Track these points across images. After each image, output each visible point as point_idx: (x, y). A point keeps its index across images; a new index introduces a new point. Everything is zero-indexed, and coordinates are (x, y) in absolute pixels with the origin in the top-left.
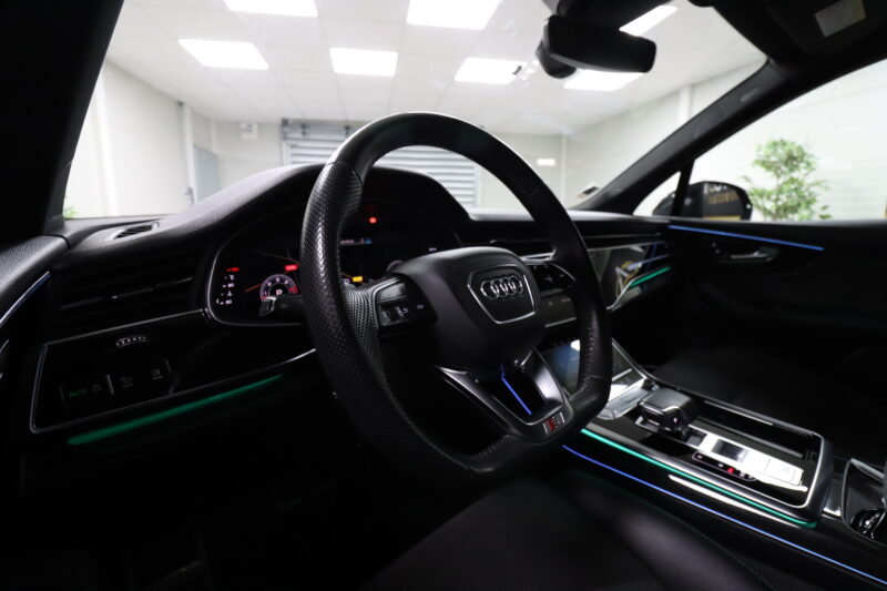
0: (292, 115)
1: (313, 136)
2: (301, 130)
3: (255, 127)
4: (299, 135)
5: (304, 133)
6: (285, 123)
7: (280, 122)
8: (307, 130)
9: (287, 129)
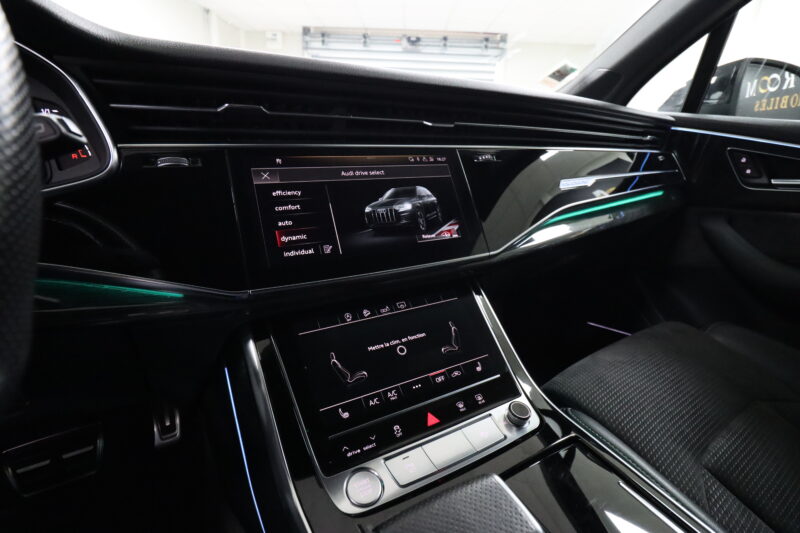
0: (311, 24)
1: (332, 46)
2: (321, 39)
3: (279, 37)
4: (318, 44)
5: (323, 42)
6: (306, 31)
7: (301, 31)
8: (326, 39)
9: (308, 38)
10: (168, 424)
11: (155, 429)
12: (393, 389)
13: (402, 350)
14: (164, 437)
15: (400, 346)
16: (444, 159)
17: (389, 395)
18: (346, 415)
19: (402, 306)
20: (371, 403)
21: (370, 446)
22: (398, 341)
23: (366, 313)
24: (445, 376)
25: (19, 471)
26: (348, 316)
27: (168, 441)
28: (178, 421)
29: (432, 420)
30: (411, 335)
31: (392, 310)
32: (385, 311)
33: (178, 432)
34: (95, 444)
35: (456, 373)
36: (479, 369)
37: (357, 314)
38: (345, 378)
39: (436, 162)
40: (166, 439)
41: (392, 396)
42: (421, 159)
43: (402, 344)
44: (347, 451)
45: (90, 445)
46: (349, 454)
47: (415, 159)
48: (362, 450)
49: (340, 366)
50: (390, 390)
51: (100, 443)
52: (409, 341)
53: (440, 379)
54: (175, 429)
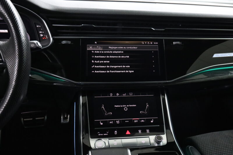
10: (66, 116)
11: (62, 117)
12: (119, 120)
13: (126, 109)
14: (64, 120)
15: (125, 108)
16: (157, 43)
17: (117, 122)
18: (102, 124)
19: (131, 94)
20: (110, 122)
21: (106, 134)
22: (125, 106)
23: (118, 94)
24: (138, 121)
25: (25, 120)
26: (111, 94)
27: (65, 122)
28: (69, 116)
29: (128, 133)
30: (131, 105)
31: (127, 95)
32: (124, 95)
33: (68, 120)
34: (44, 117)
35: (143, 121)
36: (152, 122)
37: (114, 94)
38: (105, 113)
39: (153, 44)
40: (65, 121)
41: (118, 122)
42: (147, 43)
43: (127, 107)
44: (99, 134)
45: (43, 117)
46: (99, 135)
47: (145, 43)
48: (103, 135)
49: (104, 109)
50: (118, 120)
51: (46, 118)
52: (129, 107)
53: (136, 121)
54: (67, 119)
